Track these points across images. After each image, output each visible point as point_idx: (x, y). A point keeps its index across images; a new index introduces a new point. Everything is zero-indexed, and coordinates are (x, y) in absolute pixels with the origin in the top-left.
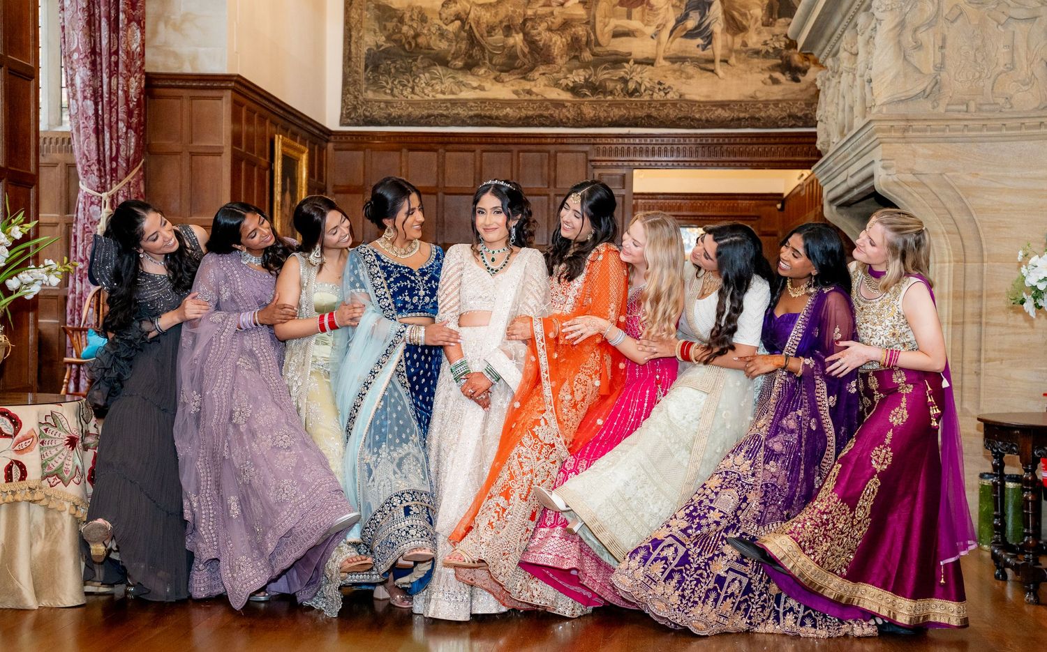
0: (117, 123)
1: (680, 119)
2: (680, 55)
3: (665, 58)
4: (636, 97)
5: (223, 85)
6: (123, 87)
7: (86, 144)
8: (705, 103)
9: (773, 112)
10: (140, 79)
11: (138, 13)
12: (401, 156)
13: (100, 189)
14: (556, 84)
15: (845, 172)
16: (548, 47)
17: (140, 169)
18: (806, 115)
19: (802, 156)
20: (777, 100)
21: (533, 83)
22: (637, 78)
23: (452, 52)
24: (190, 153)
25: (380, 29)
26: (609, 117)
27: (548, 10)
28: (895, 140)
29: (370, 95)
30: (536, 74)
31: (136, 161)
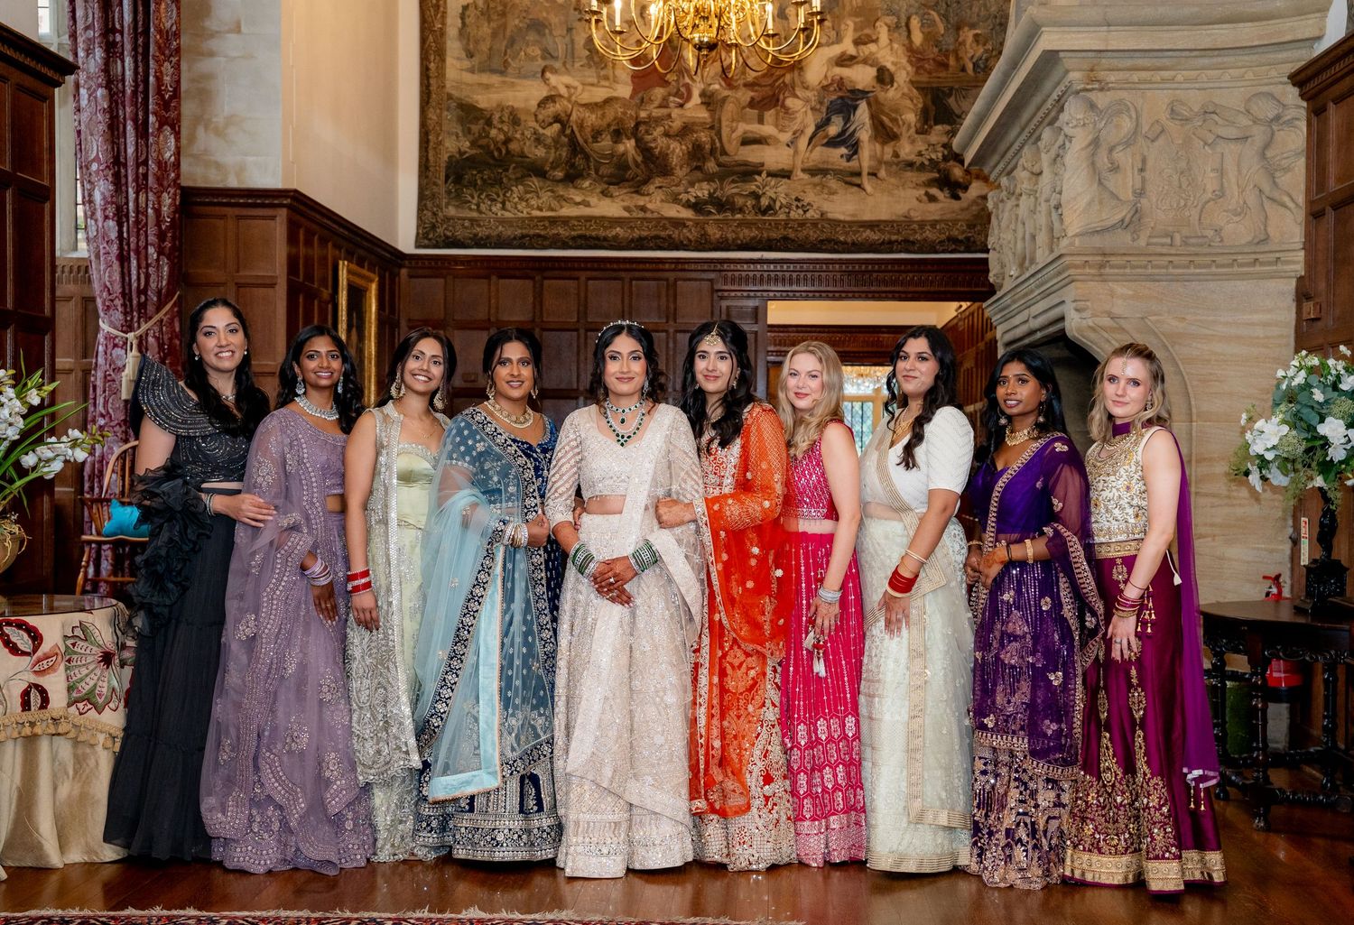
0: (146, 248)
1: (822, 241)
2: (821, 166)
3: (804, 170)
4: (770, 215)
5: (276, 202)
6: (154, 204)
7: (107, 274)
8: (851, 223)
9: (929, 234)
10: (175, 194)
11: (172, 115)
12: (490, 285)
13: (124, 328)
14: (675, 199)
15: (1027, 311)
16: (665, 156)
17: (175, 304)
18: (968, 239)
19: (963, 286)
20: (936, 221)
21: (647, 198)
22: (771, 193)
23: (551, 160)
24: (236, 284)
25: (463, 131)
26: (738, 238)
27: (664, 111)
28: (1090, 278)
29: (452, 211)
30: (651, 188)
31: (170, 294)
